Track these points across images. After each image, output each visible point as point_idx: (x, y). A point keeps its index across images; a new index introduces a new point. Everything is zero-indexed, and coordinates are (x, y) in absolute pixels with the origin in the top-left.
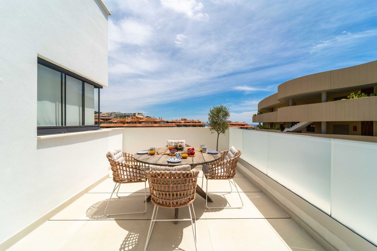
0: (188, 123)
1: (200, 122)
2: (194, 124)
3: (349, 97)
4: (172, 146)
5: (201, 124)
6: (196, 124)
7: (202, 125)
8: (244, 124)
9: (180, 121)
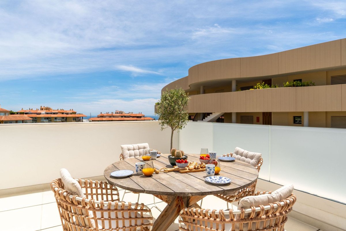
0: (54, 114)
1: (75, 113)
2: (65, 115)
3: (255, 87)
4: (146, 154)
5: (77, 116)
6: (68, 116)
7: (78, 118)
8: (140, 115)
9: (39, 112)
